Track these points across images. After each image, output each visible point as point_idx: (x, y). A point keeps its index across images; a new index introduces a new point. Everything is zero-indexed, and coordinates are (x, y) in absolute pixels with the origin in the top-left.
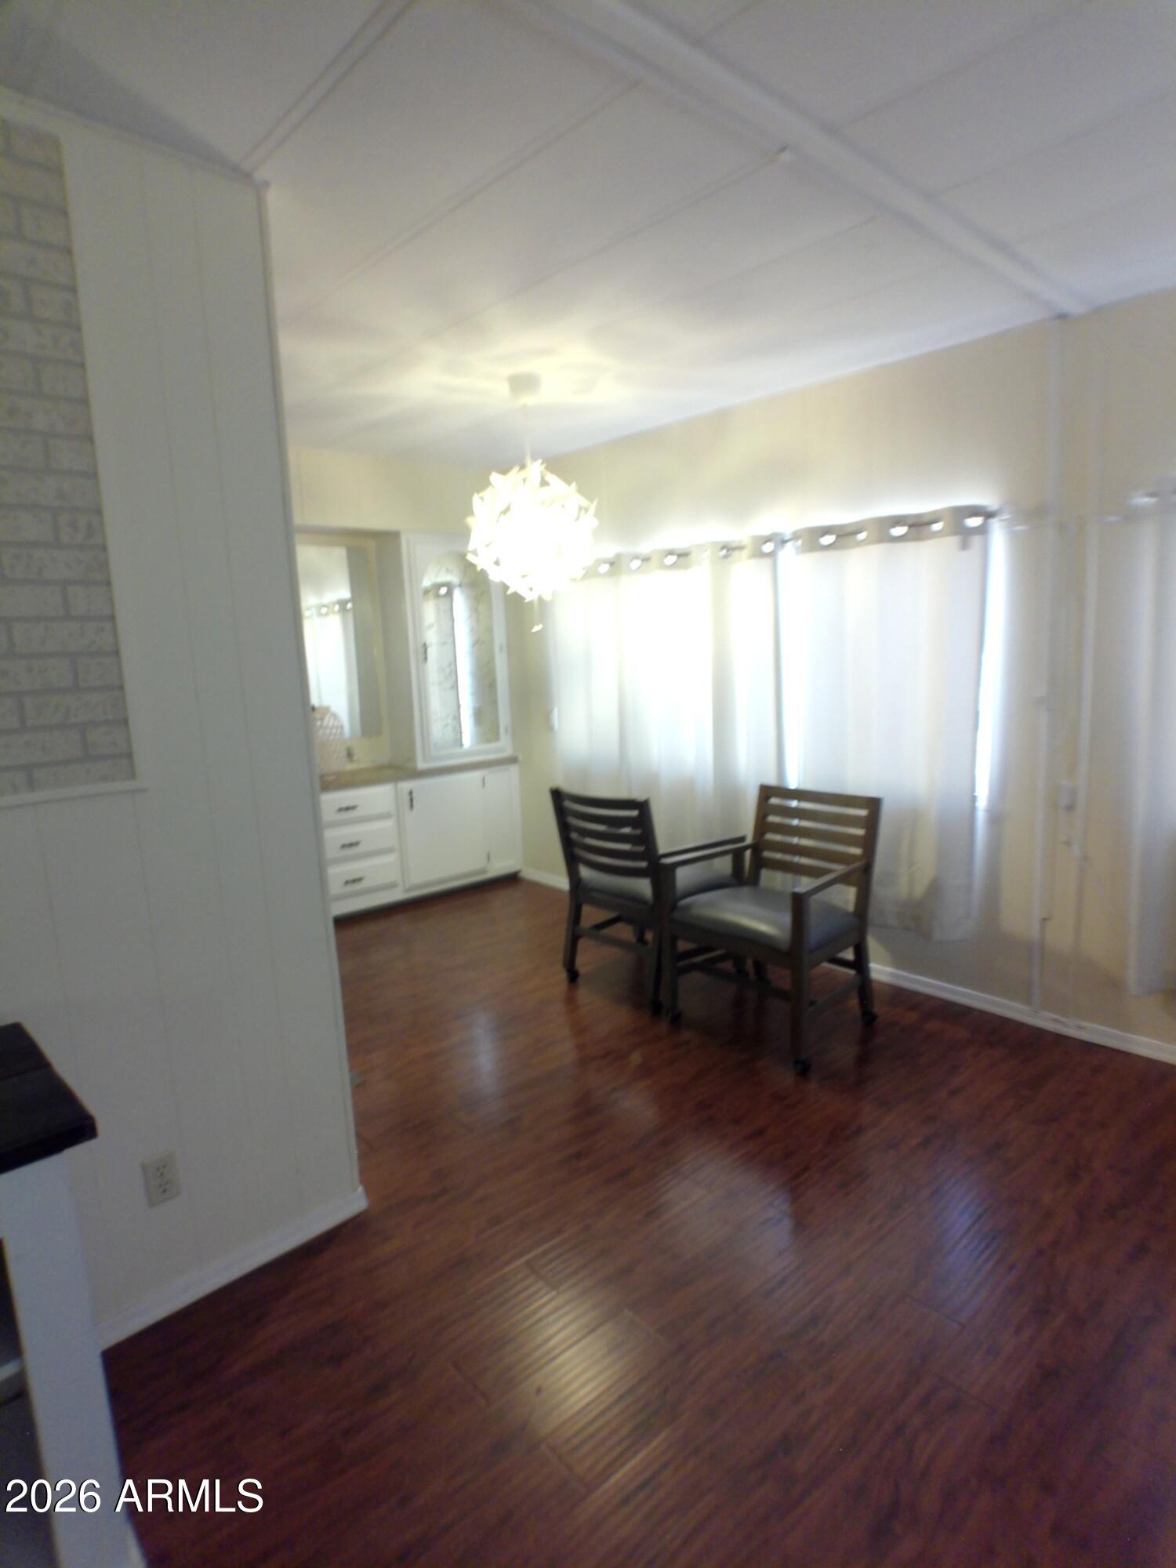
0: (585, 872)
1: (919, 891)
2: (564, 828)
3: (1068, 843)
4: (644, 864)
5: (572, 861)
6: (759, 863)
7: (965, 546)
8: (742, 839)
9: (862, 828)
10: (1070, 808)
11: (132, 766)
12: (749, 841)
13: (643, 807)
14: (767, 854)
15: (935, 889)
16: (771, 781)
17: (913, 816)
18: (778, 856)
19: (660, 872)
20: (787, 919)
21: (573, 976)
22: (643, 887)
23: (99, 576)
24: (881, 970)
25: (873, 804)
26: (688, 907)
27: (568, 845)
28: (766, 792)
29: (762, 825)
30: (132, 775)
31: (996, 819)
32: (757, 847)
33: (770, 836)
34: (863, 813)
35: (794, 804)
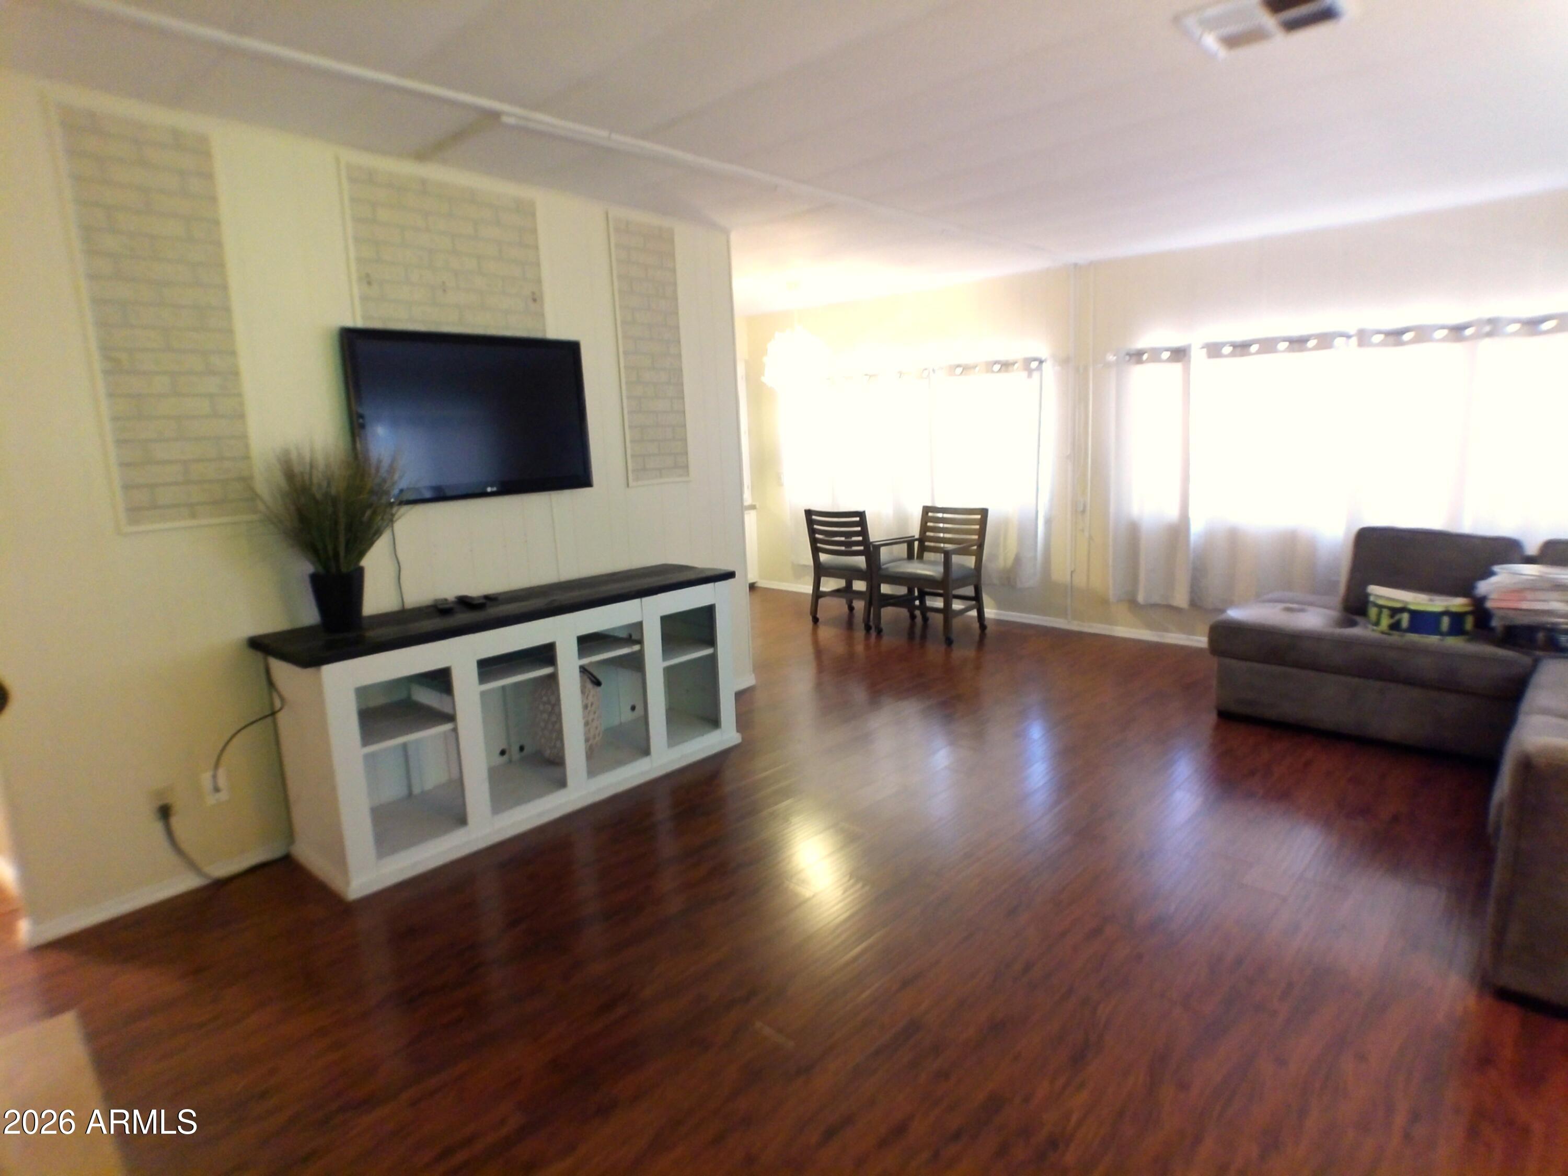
0: (823, 557)
1: (1010, 562)
2: (812, 532)
3: (1083, 530)
4: (861, 548)
5: (816, 551)
6: (923, 548)
7: (1030, 376)
8: (914, 537)
9: (978, 525)
10: (1084, 511)
11: (688, 471)
12: (917, 536)
13: (861, 515)
14: (927, 544)
15: (1018, 560)
16: (929, 504)
17: (1005, 523)
18: (932, 544)
19: (871, 551)
20: (941, 569)
21: (816, 620)
22: (860, 561)
23: (681, 396)
24: (990, 612)
25: (984, 512)
26: (887, 568)
27: (814, 541)
28: (926, 510)
29: (924, 528)
30: (688, 475)
31: (1048, 522)
32: (921, 540)
33: (929, 534)
34: (979, 517)
35: (940, 515)
